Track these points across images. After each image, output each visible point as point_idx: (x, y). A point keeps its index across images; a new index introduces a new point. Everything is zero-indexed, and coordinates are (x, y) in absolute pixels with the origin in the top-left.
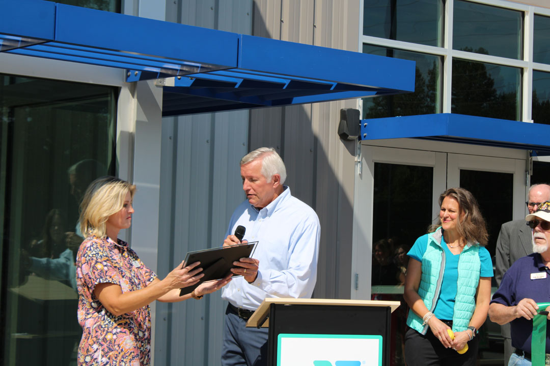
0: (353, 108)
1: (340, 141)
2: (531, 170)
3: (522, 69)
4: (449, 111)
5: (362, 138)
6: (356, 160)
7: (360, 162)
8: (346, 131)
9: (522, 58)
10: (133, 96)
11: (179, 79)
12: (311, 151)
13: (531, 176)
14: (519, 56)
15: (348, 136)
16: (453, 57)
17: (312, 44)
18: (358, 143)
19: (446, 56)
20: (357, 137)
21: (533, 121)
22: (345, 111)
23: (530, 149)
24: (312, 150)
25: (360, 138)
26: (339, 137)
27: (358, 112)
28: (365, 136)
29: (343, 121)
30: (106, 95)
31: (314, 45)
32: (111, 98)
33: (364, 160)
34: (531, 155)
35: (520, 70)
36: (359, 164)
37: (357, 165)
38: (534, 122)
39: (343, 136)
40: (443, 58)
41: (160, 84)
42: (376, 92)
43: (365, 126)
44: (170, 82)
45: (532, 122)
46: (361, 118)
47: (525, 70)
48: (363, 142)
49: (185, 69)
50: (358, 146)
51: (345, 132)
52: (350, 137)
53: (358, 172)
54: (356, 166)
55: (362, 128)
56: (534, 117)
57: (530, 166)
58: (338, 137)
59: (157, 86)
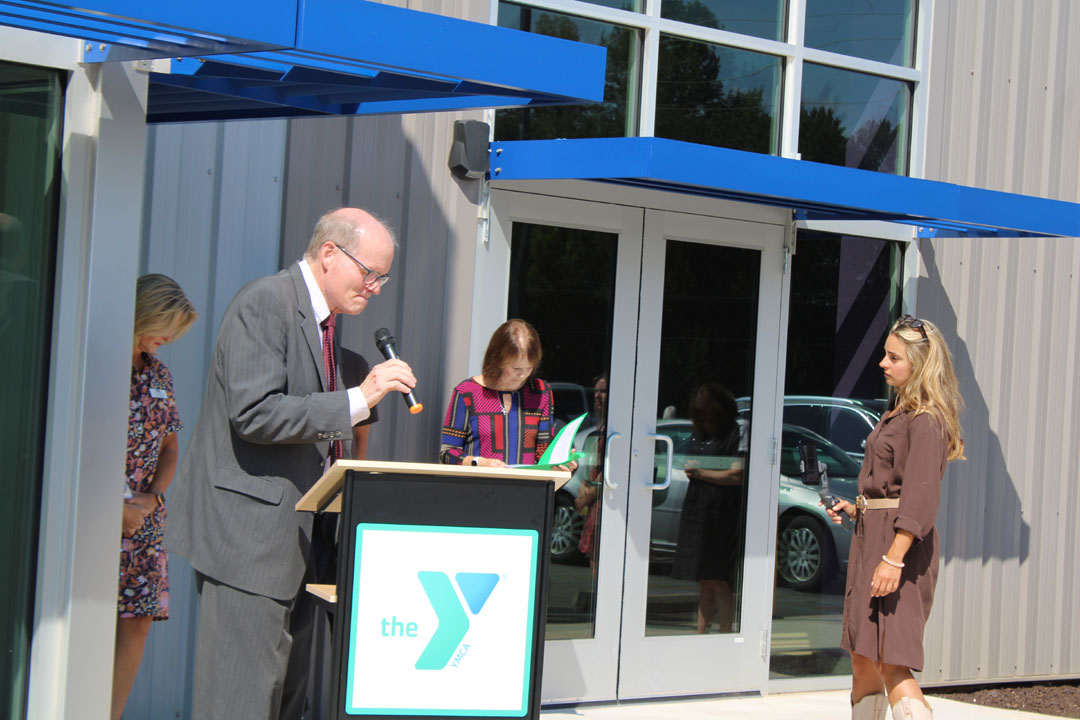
0: (478, 120)
1: (452, 179)
2: (793, 244)
3: (784, 59)
4: (651, 134)
5: (492, 175)
6: (479, 216)
7: (486, 220)
8: (464, 162)
9: (785, 40)
10: (94, 86)
11: (180, 61)
12: (398, 196)
13: (793, 256)
14: (780, 34)
15: (467, 171)
16: (661, 32)
17: (405, 7)
18: (485, 185)
19: (649, 29)
20: (484, 173)
21: (800, 155)
22: (462, 125)
23: (793, 207)
24: (401, 195)
25: (488, 176)
26: (450, 172)
27: (486, 127)
28: (497, 173)
29: (459, 143)
30: (45, 82)
31: (410, 8)
32: (54, 88)
33: (494, 216)
34: (795, 217)
35: (780, 60)
36: (485, 223)
37: (482, 225)
38: (803, 158)
39: (459, 172)
40: (642, 32)
41: (144, 68)
42: (530, 100)
43: (499, 154)
44: (163, 66)
45: (798, 157)
46: (491, 139)
47: (788, 60)
48: (493, 182)
49: (195, 44)
50: (485, 191)
51: (462, 163)
52: (471, 173)
53: (484, 238)
54: (479, 226)
55: (493, 158)
56: (802, 148)
57: (792, 239)
58: (448, 172)
59: (139, 71)
